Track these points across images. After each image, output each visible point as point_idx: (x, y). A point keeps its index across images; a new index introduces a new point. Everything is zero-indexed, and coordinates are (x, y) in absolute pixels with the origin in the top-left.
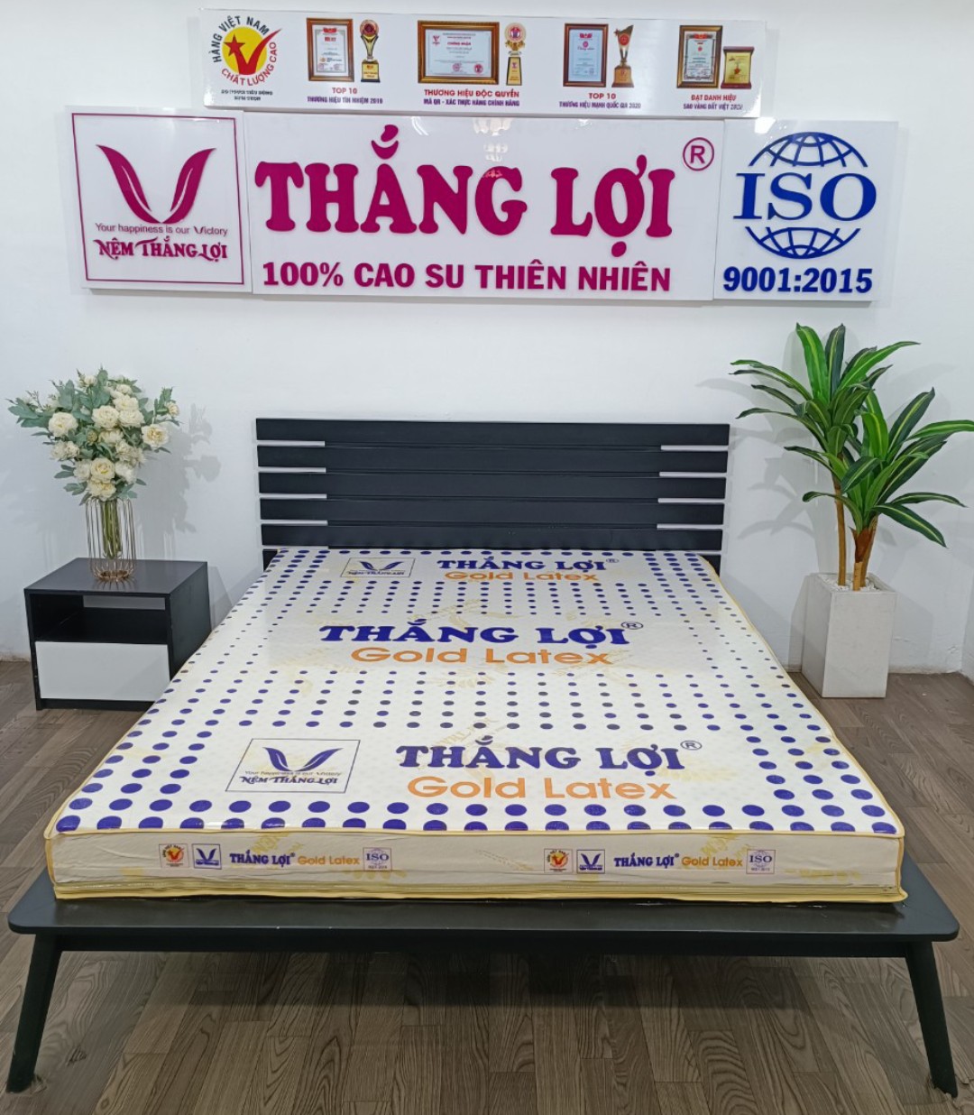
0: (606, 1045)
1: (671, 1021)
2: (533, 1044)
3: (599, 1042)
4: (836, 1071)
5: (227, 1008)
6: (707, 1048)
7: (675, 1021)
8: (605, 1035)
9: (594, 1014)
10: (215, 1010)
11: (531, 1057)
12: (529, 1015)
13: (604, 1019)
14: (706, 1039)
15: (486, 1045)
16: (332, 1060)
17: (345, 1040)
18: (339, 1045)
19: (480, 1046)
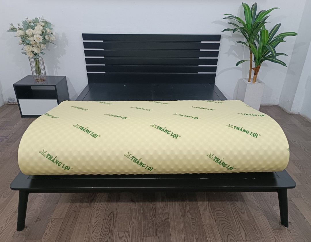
0: (189, 213)
1: (206, 205)
2: (168, 213)
3: (187, 212)
4: (254, 220)
5: (81, 204)
6: (217, 213)
7: (208, 206)
8: (188, 210)
9: (185, 204)
10: (78, 204)
11: (168, 217)
12: (167, 204)
13: (188, 206)
14: (216, 211)
15: (155, 214)
16: (112, 219)
17: (115, 213)
18: (113, 214)
19: (153, 214)
